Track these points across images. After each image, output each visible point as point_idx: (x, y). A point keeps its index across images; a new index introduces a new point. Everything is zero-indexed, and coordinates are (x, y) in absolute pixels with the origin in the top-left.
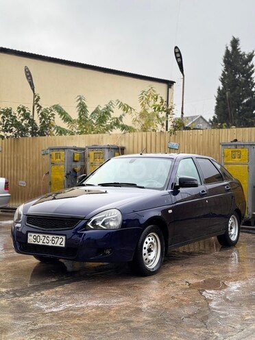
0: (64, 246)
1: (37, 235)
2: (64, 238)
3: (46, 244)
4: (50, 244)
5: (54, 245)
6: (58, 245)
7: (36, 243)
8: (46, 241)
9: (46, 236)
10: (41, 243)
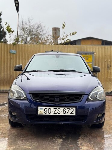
0: (74, 114)
1: (48, 108)
2: (74, 109)
3: (57, 114)
4: (62, 114)
5: (66, 114)
6: (69, 114)
7: (48, 114)
8: (57, 111)
9: (57, 108)
10: (52, 114)
